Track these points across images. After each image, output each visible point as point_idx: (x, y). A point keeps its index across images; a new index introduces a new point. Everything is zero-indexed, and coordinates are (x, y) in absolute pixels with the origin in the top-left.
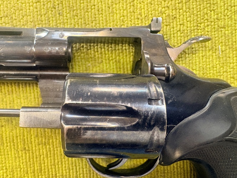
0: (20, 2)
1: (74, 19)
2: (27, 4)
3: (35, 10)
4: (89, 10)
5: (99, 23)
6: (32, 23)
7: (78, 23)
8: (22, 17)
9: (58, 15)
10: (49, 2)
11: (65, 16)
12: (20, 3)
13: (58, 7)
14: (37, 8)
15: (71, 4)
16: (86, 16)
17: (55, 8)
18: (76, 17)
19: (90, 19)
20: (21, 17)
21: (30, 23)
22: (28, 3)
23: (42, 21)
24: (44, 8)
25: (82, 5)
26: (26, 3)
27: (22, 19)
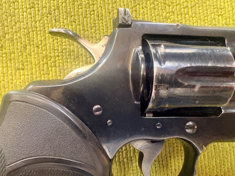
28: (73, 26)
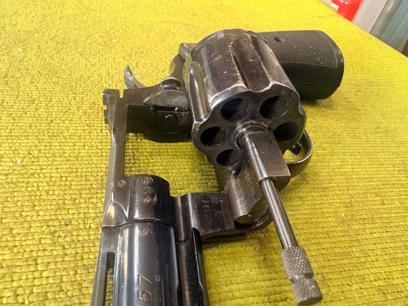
0: (28, 298)
1: (80, 203)
2: (37, 282)
3: (52, 266)
4: (68, 183)
5: (92, 172)
6: (79, 272)
7: (87, 199)
8: (61, 293)
9: (69, 227)
10: (41, 241)
11: (73, 216)
12: (30, 298)
13: (54, 226)
14: (49, 263)
15: (53, 207)
16: (78, 187)
17: (56, 232)
18: (77, 201)
19: (82, 183)
20: (62, 295)
21: (77, 275)
22: (33, 282)
23: (77, 253)
24: (51, 250)
25: (56, 192)
26: (33, 284)
27: (66, 293)
28: (82, 201)
